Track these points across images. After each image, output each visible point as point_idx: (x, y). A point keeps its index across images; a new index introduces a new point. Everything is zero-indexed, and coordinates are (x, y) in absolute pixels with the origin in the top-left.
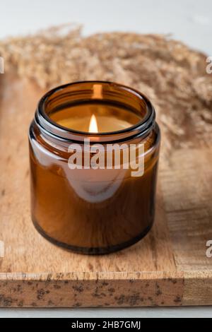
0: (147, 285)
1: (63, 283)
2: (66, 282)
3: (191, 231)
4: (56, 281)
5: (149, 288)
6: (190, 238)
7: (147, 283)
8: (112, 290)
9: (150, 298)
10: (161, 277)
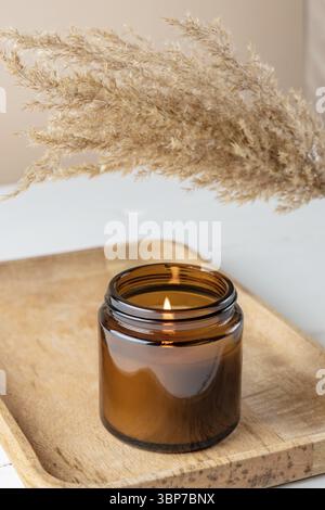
0: (279, 458)
1: (197, 474)
2: (201, 472)
3: (277, 410)
4: (191, 474)
5: (281, 461)
6: (281, 416)
7: (279, 455)
8: (245, 472)
9: (282, 474)
10: (291, 447)
